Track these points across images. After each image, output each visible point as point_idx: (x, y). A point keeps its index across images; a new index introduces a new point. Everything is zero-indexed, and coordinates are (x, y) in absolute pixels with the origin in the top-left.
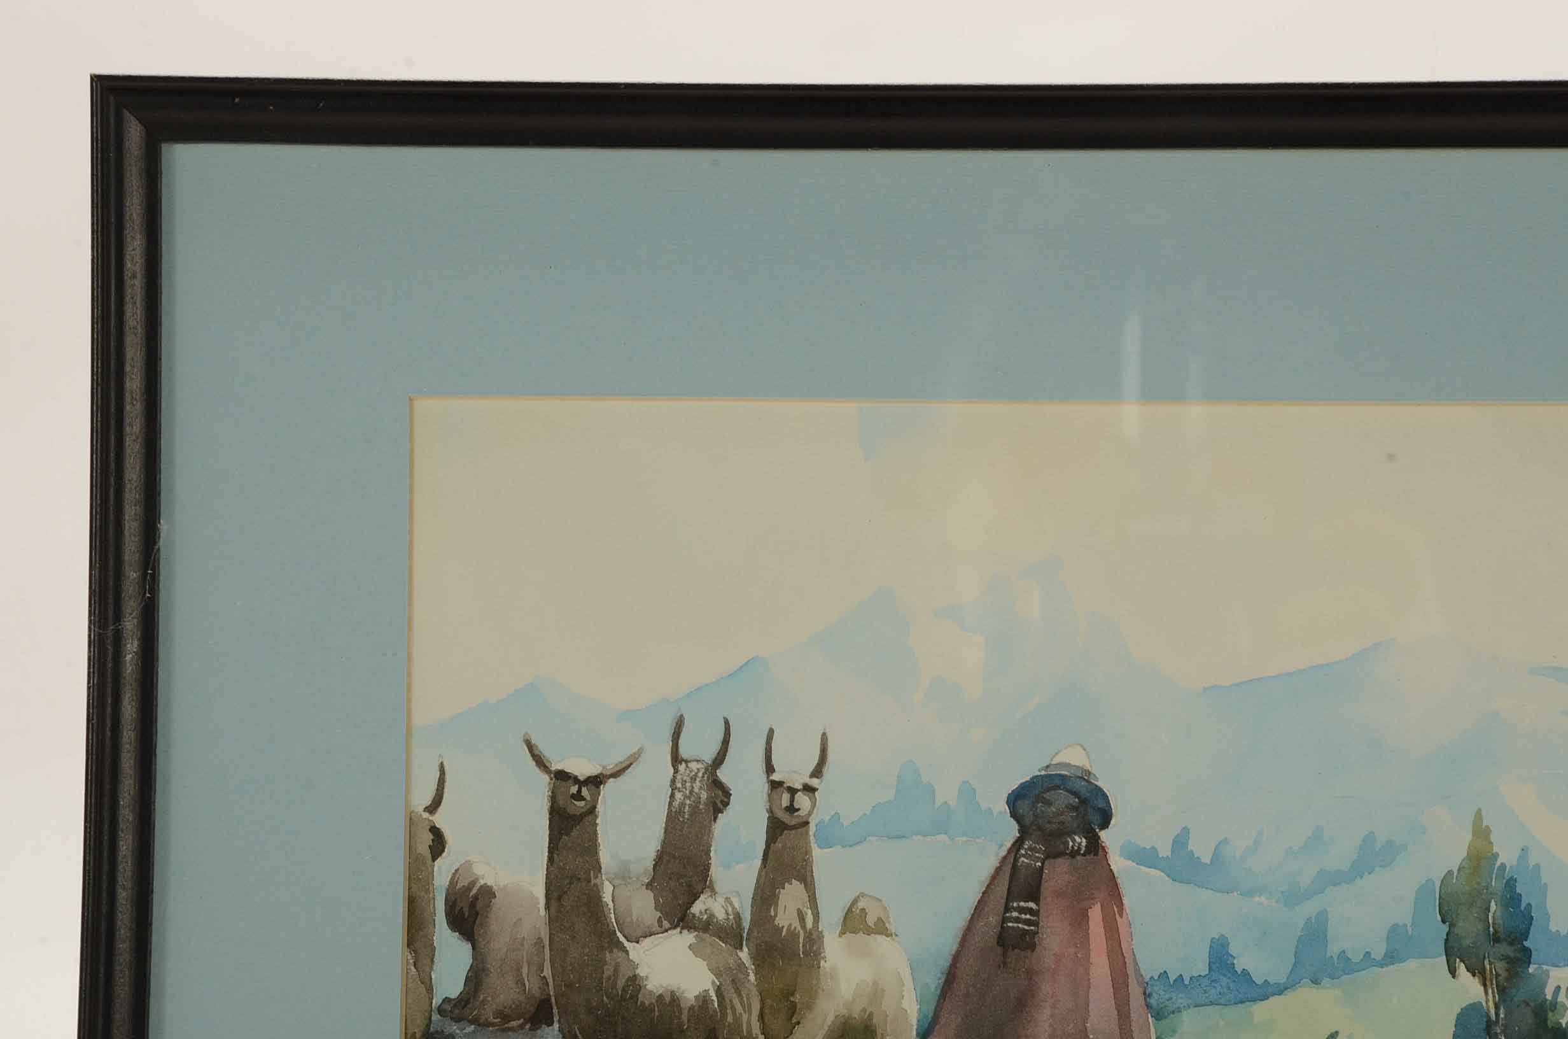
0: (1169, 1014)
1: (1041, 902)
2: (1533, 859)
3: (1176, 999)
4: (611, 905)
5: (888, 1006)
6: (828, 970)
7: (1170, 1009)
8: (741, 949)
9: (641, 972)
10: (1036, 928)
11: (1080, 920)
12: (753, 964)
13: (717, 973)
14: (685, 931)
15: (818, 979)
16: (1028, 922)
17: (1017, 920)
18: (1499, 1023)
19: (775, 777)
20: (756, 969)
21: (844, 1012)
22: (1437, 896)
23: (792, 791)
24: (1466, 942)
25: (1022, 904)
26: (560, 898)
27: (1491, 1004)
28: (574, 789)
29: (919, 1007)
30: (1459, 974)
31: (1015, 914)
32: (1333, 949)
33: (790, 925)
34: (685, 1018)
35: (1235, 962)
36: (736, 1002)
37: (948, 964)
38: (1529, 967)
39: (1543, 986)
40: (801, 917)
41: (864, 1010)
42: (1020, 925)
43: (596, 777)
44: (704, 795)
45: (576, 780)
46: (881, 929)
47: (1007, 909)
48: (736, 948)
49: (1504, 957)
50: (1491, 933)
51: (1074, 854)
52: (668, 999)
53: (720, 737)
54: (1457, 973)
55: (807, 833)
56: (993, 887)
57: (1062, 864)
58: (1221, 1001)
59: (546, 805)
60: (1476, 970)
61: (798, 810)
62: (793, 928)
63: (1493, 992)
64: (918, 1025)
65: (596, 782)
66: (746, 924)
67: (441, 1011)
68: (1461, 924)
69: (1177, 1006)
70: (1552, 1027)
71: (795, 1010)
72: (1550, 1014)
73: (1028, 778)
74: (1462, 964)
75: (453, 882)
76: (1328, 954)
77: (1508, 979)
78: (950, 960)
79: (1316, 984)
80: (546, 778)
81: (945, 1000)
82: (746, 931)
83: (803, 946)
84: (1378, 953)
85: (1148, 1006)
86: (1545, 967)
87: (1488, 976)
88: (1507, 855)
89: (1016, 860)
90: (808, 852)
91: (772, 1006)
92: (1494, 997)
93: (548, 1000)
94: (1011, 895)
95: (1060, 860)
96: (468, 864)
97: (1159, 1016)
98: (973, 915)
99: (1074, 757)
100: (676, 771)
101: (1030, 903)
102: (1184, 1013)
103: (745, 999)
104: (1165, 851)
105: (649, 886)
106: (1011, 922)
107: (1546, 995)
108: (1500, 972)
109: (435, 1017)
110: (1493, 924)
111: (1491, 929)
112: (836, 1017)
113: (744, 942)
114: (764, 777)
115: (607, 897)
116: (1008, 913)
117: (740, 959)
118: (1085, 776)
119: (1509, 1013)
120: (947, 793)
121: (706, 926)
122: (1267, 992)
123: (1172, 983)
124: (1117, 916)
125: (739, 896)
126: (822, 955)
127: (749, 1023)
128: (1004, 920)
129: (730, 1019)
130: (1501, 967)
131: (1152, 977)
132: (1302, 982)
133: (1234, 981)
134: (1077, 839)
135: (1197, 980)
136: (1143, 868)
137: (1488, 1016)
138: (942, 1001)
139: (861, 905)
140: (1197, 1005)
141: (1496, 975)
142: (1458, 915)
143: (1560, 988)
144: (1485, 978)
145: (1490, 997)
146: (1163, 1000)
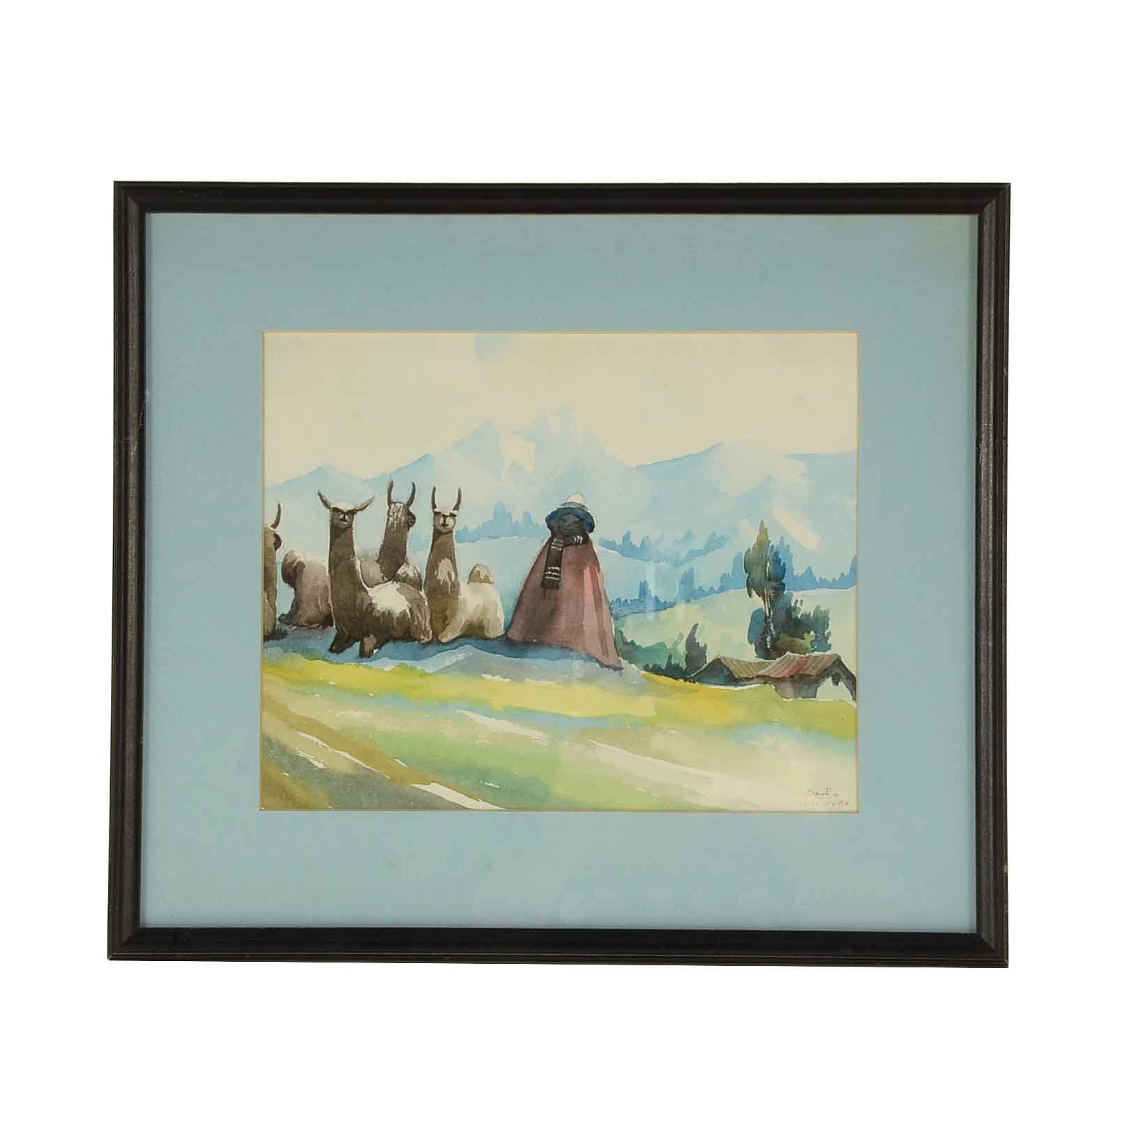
0: (621, 618)
2: (786, 543)
3: (624, 611)
4: (360, 570)
6: (462, 600)
7: (622, 615)
8: (421, 589)
9: (374, 601)
11: (579, 575)
13: (410, 601)
14: (395, 582)
16: (555, 576)
17: (551, 575)
18: (770, 617)
19: (436, 510)
21: (469, 619)
22: (743, 560)
23: (445, 517)
24: (756, 581)
25: (553, 568)
26: (336, 567)
27: (767, 609)
28: (342, 516)
31: (549, 573)
32: (696, 587)
34: (395, 623)
35: (651, 592)
36: (419, 615)
38: (784, 592)
39: (791, 600)
43: (352, 511)
44: (403, 519)
45: (342, 512)
47: (546, 570)
49: (773, 588)
50: (767, 577)
51: (577, 544)
52: (387, 613)
53: (411, 491)
54: (752, 596)
55: (452, 535)
57: (571, 549)
58: (645, 611)
59: (329, 523)
60: (761, 594)
61: (447, 525)
63: (768, 604)
65: (352, 513)
66: (423, 579)
67: (279, 619)
68: (753, 573)
69: (625, 613)
70: (794, 619)
72: (793, 614)
73: (555, 509)
74: (754, 591)
75: (285, 560)
76: (694, 588)
77: (774, 598)
79: (689, 602)
80: (328, 511)
84: (716, 587)
85: (612, 614)
86: (792, 592)
87: (766, 597)
88: (774, 541)
89: (550, 548)
90: (452, 545)
93: (330, 614)
94: (547, 564)
95: (570, 547)
96: (292, 551)
97: (616, 618)
99: (578, 500)
100: (390, 507)
102: (628, 617)
104: (619, 542)
105: (378, 561)
107: (791, 604)
108: (771, 594)
109: (278, 622)
110: (768, 572)
111: (767, 575)
112: (466, 621)
114: (431, 510)
115: (358, 567)
118: (582, 508)
119: (775, 612)
120: (517, 517)
121: (405, 580)
122: (666, 606)
123: (622, 603)
125: (420, 566)
127: (425, 624)
128: (545, 575)
129: (416, 623)
130: (771, 592)
131: (613, 601)
132: (682, 601)
133: (651, 602)
134: (579, 537)
135: (634, 602)
136: (609, 551)
137: (765, 614)
139: (477, 569)
140: (634, 613)
141: (769, 596)
142: (752, 569)
143: (798, 601)
144: (764, 597)
145: (767, 606)
146: (618, 611)
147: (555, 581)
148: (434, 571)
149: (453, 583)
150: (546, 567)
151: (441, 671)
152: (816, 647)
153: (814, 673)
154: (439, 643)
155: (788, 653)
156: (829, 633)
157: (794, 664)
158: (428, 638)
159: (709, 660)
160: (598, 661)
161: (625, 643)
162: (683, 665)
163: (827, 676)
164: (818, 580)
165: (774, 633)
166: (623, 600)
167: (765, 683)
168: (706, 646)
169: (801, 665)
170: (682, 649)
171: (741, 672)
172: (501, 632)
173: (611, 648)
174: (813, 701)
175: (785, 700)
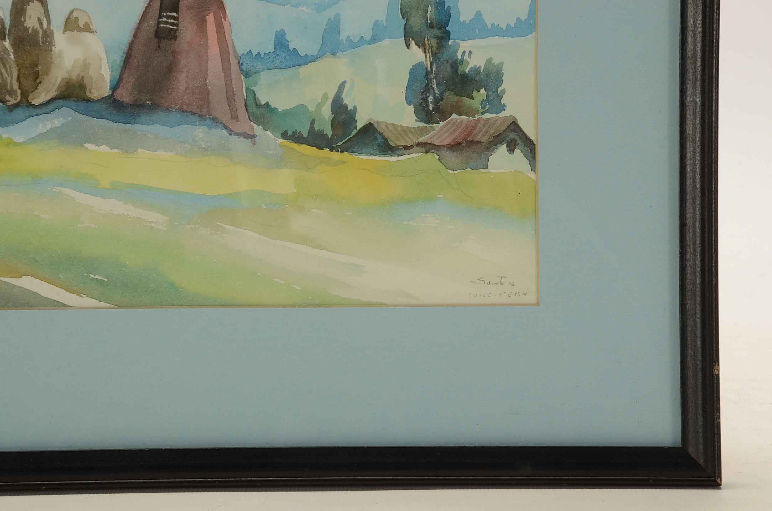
0: (252, 75)
1: (179, 13)
3: (257, 66)
5: (92, 72)
6: (57, 52)
7: (254, 71)
8: (5, 39)
10: (177, 27)
11: (202, 23)
12: (13, 49)
15: (51, 58)
16: (172, 24)
17: (166, 23)
18: (433, 72)
20: (14, 51)
21: (66, 75)
22: (400, 4)
24: (416, 29)
25: (169, 14)
27: (428, 63)
29: (110, 73)
30: (411, 46)
31: (165, 19)
33: (34, 27)
35: (289, 44)
37: (127, 49)
38: (449, 41)
39: (457, 51)
40: (41, 23)
41: (79, 75)
42: (168, 26)
46: (87, 28)
47: (160, 16)
48: (2, 40)
49: (435, 36)
50: (429, 23)
54: (410, 46)
56: (151, 4)
58: (281, 66)
60: (421, 45)
62: (35, 28)
63: (430, 57)
64: (110, 83)
66: (7, 26)
68: (412, 19)
69: (257, 69)
70: (461, 74)
71: (38, 76)
72: (460, 67)
74: (413, 41)
76: (341, 39)
77: (437, 49)
78: (128, 47)
79: (334, 55)
81: (125, 69)
82: (7, 30)
83: (42, 39)
84: (367, 38)
85: (241, 70)
86: (457, 41)
87: (427, 48)
91: (24, 73)
92: (430, 59)
94: (161, 10)
97: (247, 75)
98: (140, 20)
101: (173, 13)
102: (261, 74)
103: (8, 69)
106: (163, 24)
107: (457, 57)
108: (434, 45)
110: (430, 18)
111: (429, 21)
112: (63, 79)
113: (7, 37)
116: (161, 19)
117: (5, 46)
119: (438, 67)
122: (307, 60)
123: (254, 57)
124: (223, 20)
126: (53, 44)
127: (11, 83)
128: (159, 23)
130: (434, 42)
131: (243, 54)
132: (326, 54)
133: (289, 55)
135: (268, 55)
137: (427, 69)
138: (124, 69)
139: (75, 14)
140: (269, 69)
141: (431, 46)
142: (411, 15)
143: (465, 52)
144: (425, 49)
145: (428, 59)
146: (249, 66)
147: (171, 29)
148: (21, 16)
149: (45, 32)
150: (161, 11)
151: (33, 140)
152: (487, 108)
153: (485, 139)
154: (30, 105)
155: (454, 116)
156: (504, 91)
157: (461, 129)
158: (16, 99)
159: (360, 124)
160: (226, 127)
161: (258, 105)
162: (329, 132)
163: (501, 143)
164: (489, 27)
165: (436, 92)
166: (254, 54)
167: (427, 152)
168: (355, 108)
169: (471, 129)
170: (327, 113)
171: (398, 140)
172: (106, 92)
173: (242, 112)
174: (484, 173)
175: (451, 172)
